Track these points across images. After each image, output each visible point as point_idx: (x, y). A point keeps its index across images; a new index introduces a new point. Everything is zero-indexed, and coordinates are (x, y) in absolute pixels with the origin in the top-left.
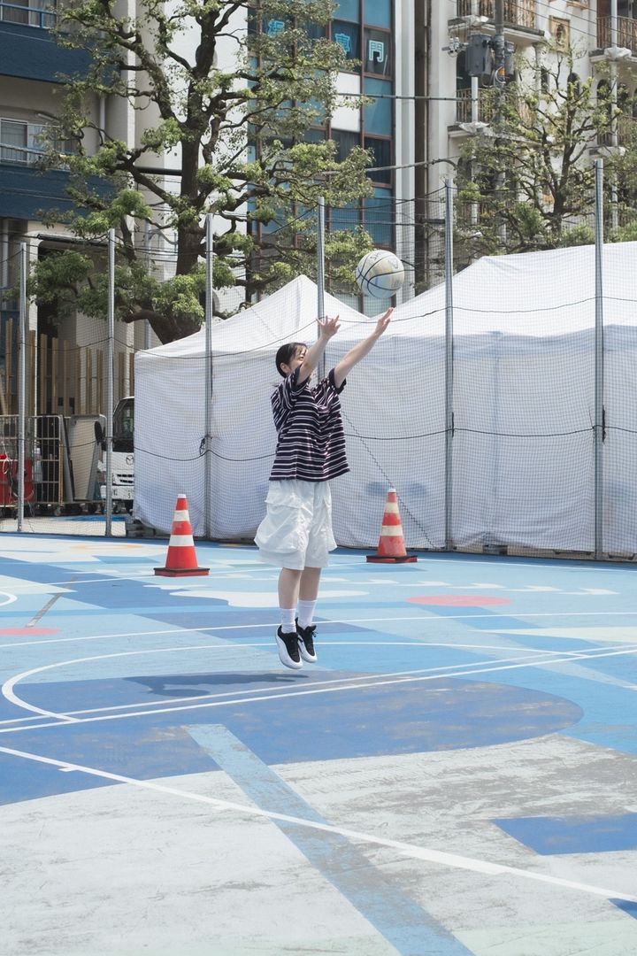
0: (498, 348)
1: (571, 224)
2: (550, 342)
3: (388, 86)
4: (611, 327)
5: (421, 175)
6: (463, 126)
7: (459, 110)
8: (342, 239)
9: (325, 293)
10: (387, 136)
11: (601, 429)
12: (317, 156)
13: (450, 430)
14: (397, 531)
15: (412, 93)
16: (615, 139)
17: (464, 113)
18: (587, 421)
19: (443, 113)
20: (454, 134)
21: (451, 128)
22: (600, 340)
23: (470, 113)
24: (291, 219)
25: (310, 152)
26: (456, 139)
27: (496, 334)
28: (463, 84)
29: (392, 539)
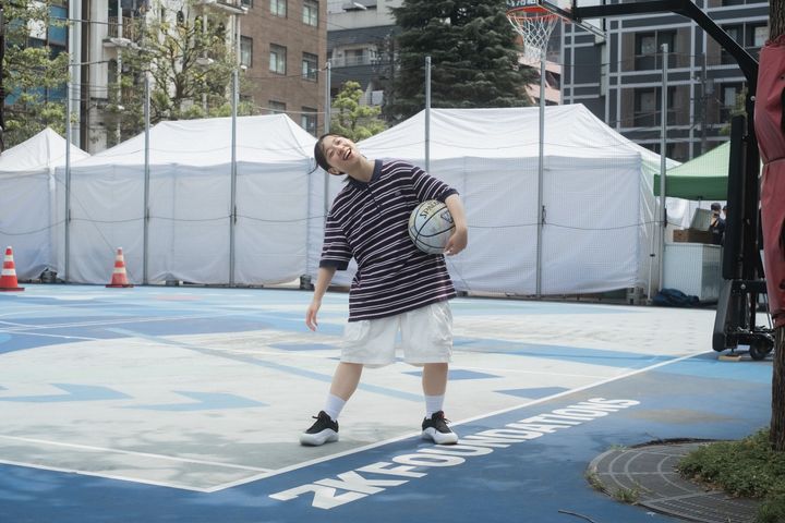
0: (175, 172)
1: (187, 105)
2: (205, 169)
3: (64, 11)
4: (240, 162)
5: (85, 71)
6: (112, 40)
7: (110, 31)
8: (53, 107)
9: (71, 145)
10: (64, 44)
11: (234, 217)
12: (39, 56)
13: (147, 217)
14: (123, 271)
15: (79, 18)
16: (206, 55)
17: (113, 32)
18: (227, 213)
19: (99, 32)
20: (106, 44)
21: (104, 41)
22: (234, 169)
23: (117, 32)
24: (23, 94)
25: (36, 53)
26: (107, 48)
27: (174, 165)
28: (113, 13)
29: (120, 275)
